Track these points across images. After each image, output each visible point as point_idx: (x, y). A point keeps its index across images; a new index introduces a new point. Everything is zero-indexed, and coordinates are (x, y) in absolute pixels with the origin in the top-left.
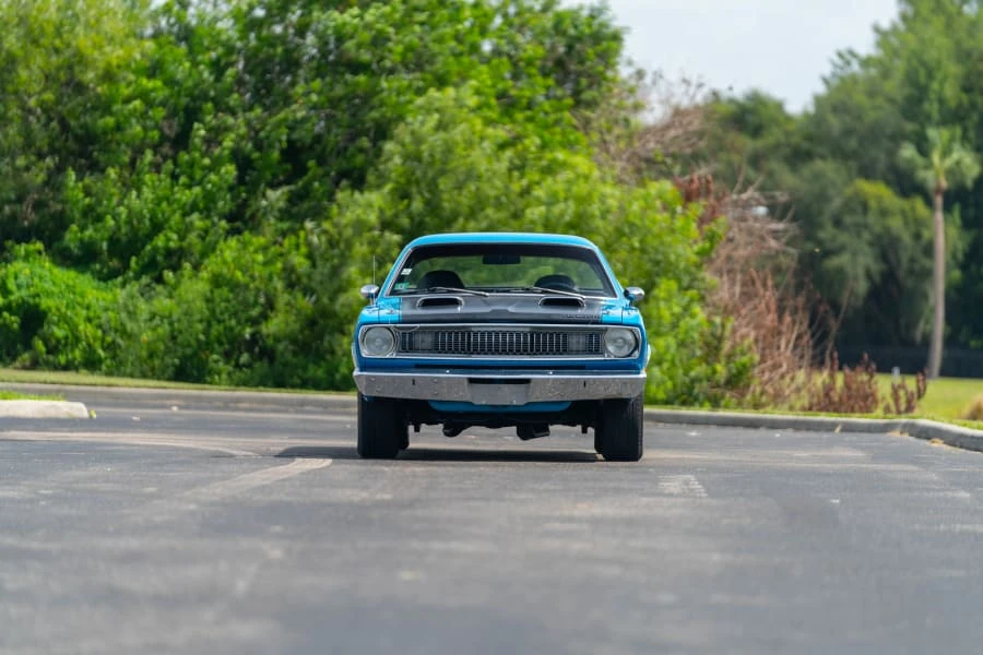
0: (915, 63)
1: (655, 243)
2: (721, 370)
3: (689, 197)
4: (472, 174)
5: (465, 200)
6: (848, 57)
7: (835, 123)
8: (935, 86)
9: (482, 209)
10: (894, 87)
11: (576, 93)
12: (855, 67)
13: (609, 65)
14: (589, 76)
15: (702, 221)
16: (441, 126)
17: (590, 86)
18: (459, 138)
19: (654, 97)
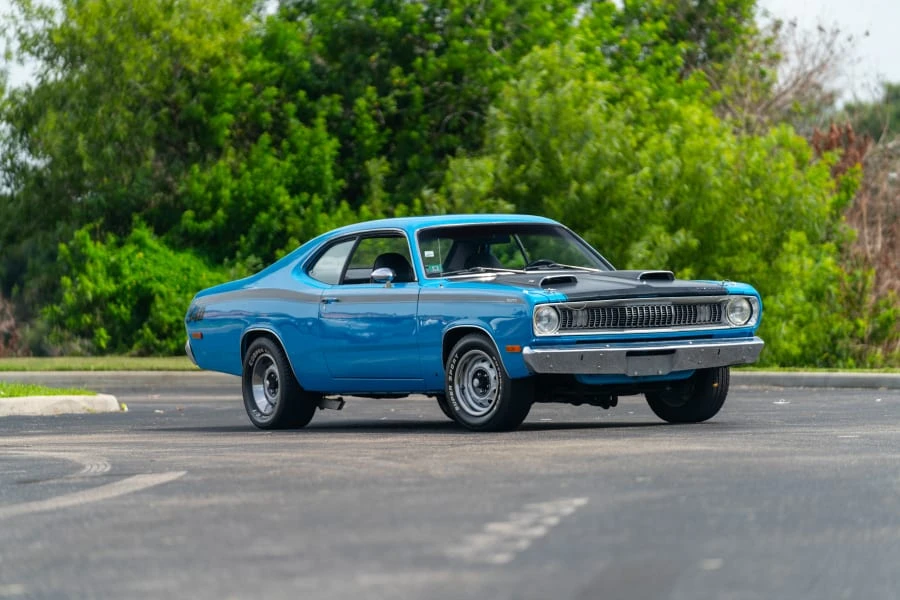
2: (865, 325)
4: (585, 133)
9: (599, 170)
11: (710, 47)
13: (744, 16)
14: (722, 29)
15: (836, 171)
17: (723, 39)
18: (569, 96)
19: (790, 48)
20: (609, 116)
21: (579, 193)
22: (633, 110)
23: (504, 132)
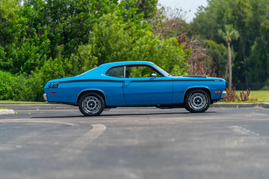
0: (220, 8)
1: (173, 55)
3: (180, 42)
4: (118, 38)
5: (117, 46)
6: (201, 8)
7: (199, 25)
8: (225, 14)
9: (122, 48)
10: (214, 15)
11: (146, 14)
12: (203, 10)
13: (155, 6)
14: (149, 9)
15: (184, 49)
16: (108, 25)
17: (150, 12)
18: (113, 28)
19: (168, 14)
20: (124, 33)
21: (116, 55)
22: (131, 32)
23: (94, 38)
